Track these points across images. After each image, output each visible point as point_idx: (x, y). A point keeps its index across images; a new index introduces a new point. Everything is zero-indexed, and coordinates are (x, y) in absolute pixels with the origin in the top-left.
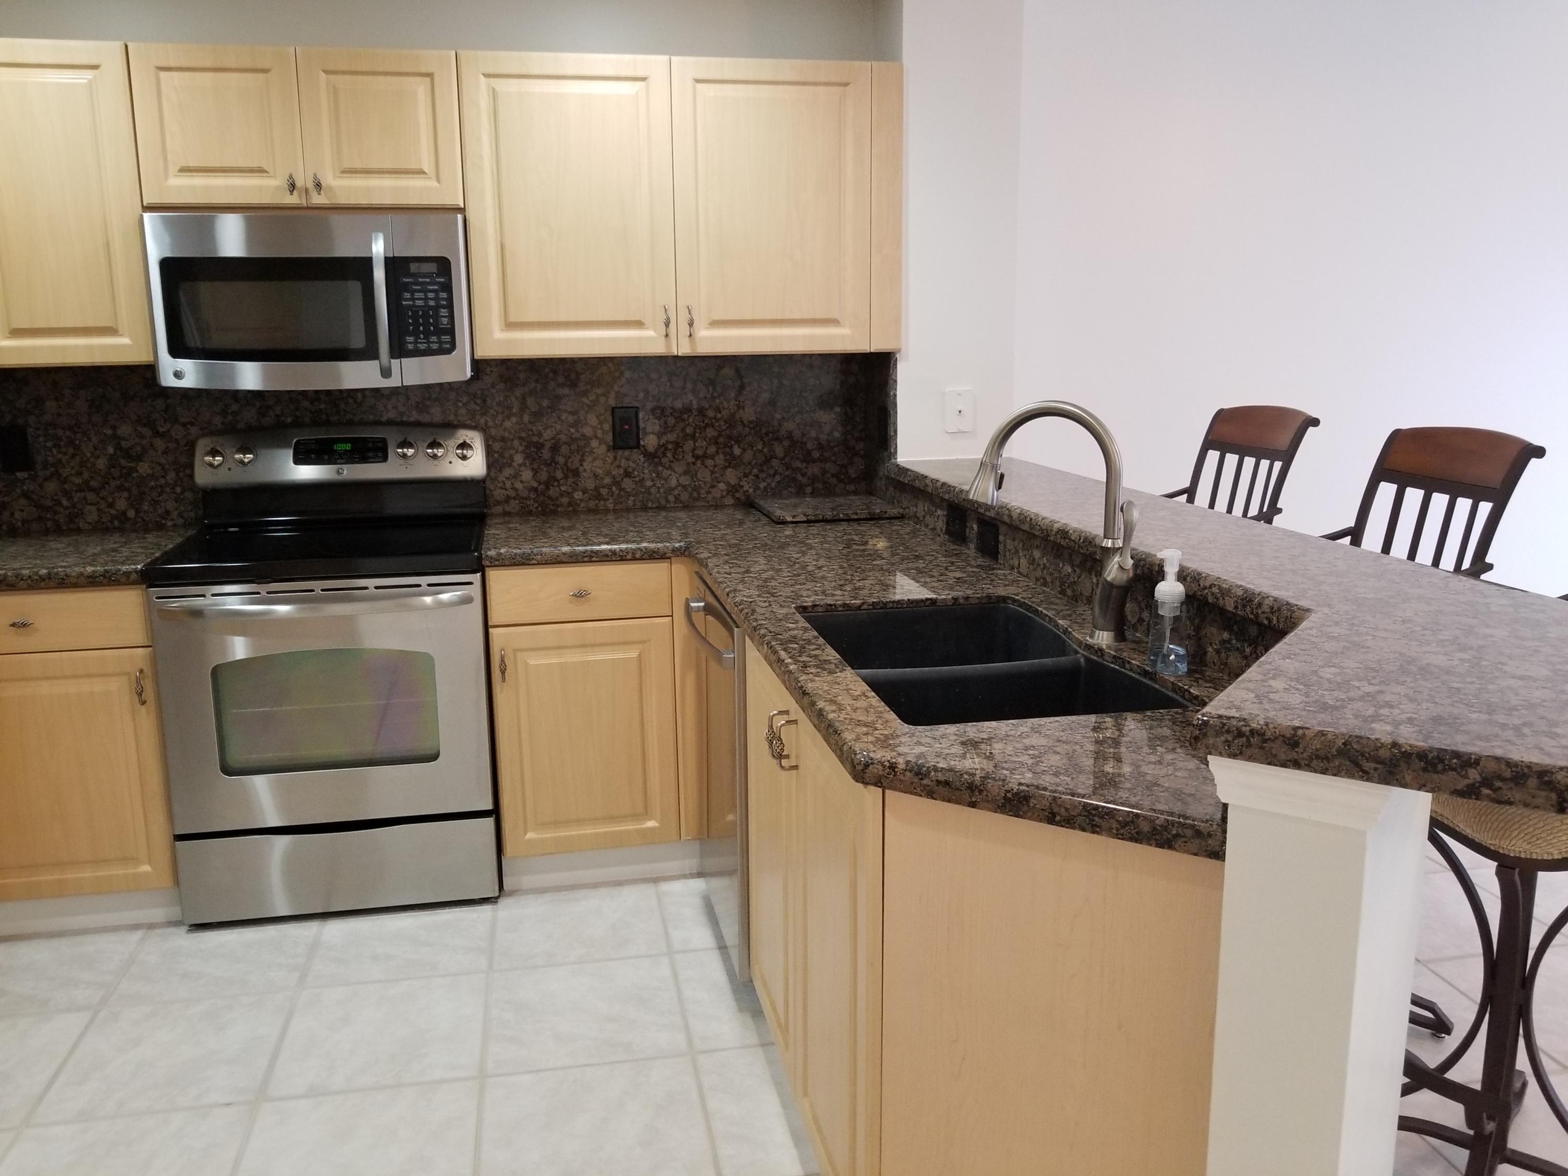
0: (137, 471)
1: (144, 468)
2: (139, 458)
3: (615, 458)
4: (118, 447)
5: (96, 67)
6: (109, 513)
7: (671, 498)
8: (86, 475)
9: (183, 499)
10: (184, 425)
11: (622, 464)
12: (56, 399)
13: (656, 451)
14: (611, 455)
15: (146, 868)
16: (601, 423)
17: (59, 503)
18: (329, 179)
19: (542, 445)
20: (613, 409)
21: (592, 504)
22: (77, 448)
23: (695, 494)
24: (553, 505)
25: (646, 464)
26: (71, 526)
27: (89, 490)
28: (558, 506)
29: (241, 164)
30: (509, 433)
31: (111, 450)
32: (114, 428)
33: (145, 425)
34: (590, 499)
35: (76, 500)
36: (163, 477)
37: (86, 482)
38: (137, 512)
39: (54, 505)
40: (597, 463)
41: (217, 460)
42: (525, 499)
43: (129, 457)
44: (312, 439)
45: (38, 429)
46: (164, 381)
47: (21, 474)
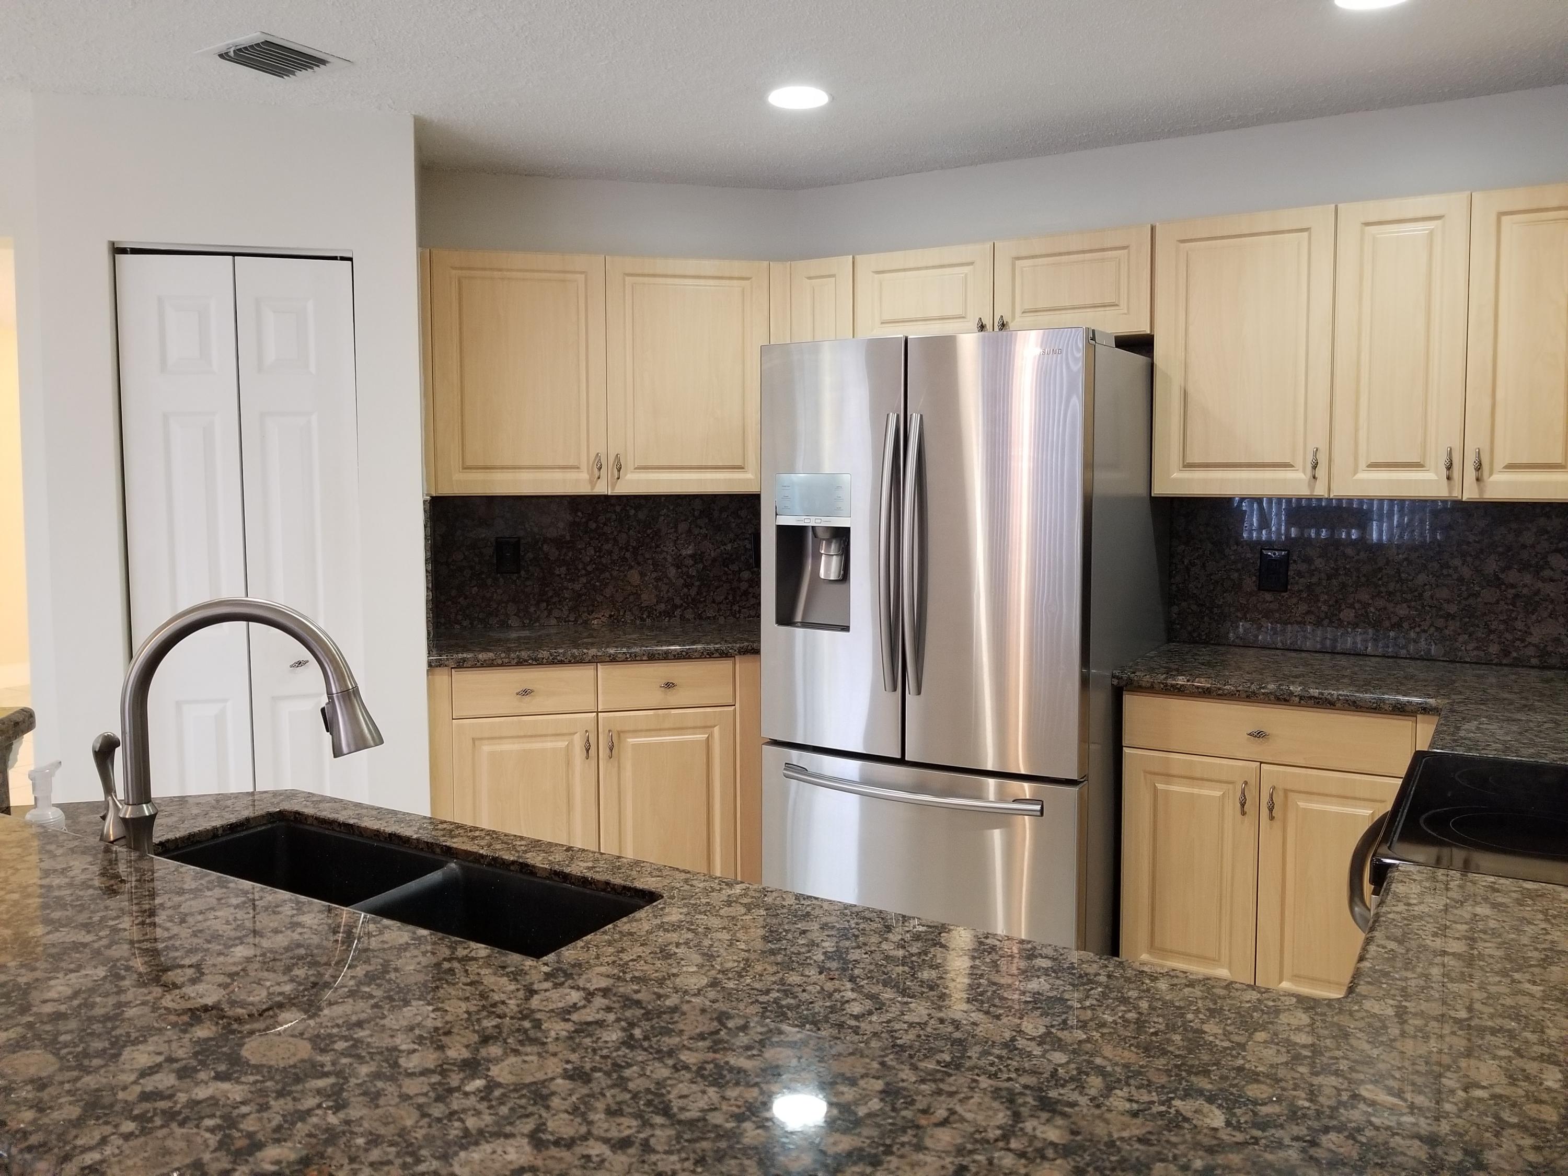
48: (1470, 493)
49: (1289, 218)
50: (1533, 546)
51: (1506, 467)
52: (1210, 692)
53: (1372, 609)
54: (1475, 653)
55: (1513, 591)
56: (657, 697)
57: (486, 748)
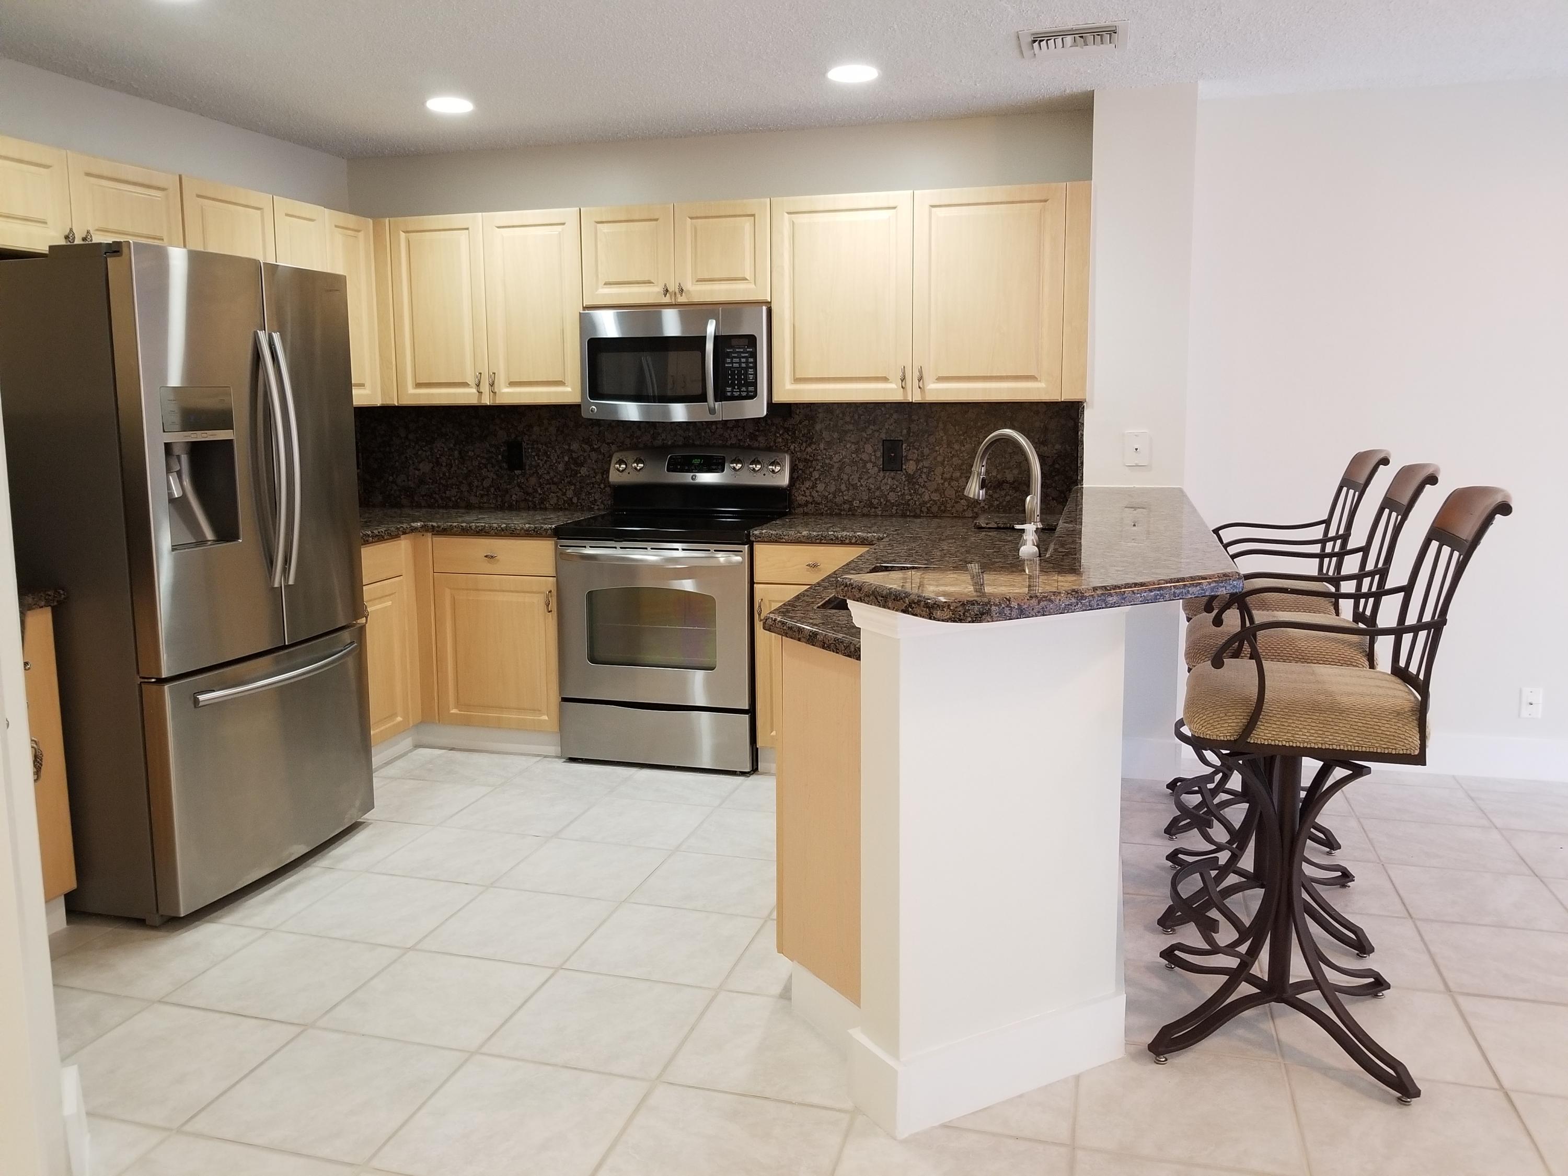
0: (580, 473)
1: (584, 471)
2: (582, 465)
3: (884, 477)
4: (571, 457)
5: (564, 224)
6: (563, 499)
7: (924, 509)
8: (552, 474)
9: (605, 492)
10: (608, 444)
11: (889, 483)
12: (539, 425)
13: (914, 474)
14: (881, 474)
15: (545, 718)
16: (875, 451)
17: (536, 491)
18: (689, 286)
19: (832, 467)
20: (883, 441)
21: (865, 510)
22: (548, 457)
23: (943, 508)
24: (838, 509)
25: (906, 483)
26: (542, 506)
27: (553, 484)
28: (841, 510)
29: (638, 279)
30: (810, 456)
31: (566, 459)
32: (569, 445)
33: (586, 443)
34: (864, 507)
35: (546, 489)
36: (594, 477)
37: (552, 479)
38: (578, 499)
39: (533, 492)
40: (871, 480)
41: (622, 467)
42: (819, 504)
43: (576, 464)
44: (679, 456)
45: (528, 444)
46: (585, 414)
47: (517, 472)
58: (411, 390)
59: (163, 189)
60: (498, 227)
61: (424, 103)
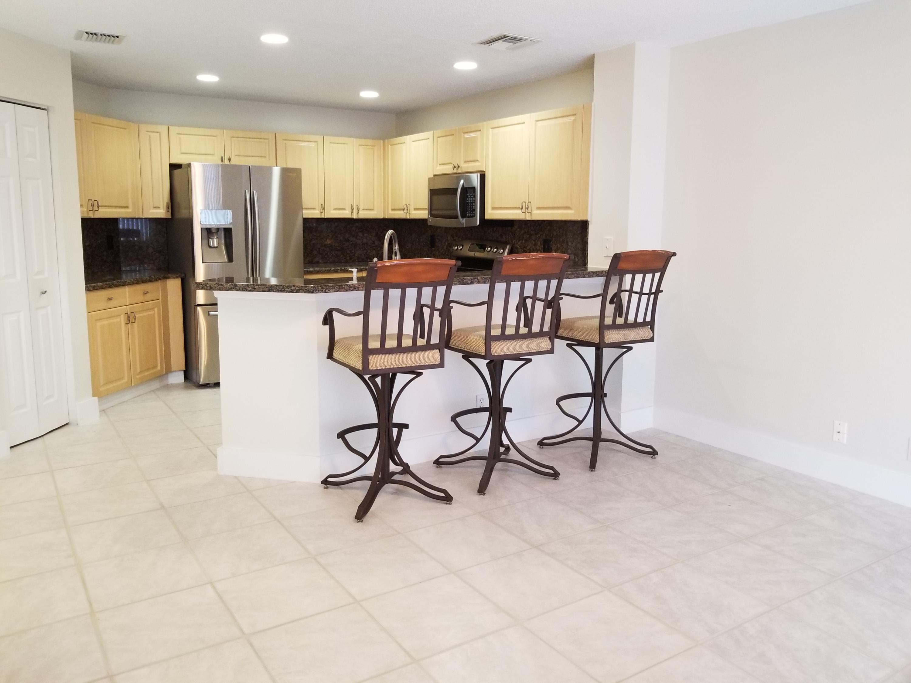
5: (429, 139)
46: (429, 224)
47: (433, 249)
48: (355, 217)
49: (313, 138)
50: (355, 231)
51: (363, 210)
52: (319, 272)
53: (321, 250)
54: (344, 260)
55: (351, 243)
56: (141, 298)
57: (99, 324)
58: (391, 212)
59: (267, 139)
60: (413, 141)
61: (359, 95)
